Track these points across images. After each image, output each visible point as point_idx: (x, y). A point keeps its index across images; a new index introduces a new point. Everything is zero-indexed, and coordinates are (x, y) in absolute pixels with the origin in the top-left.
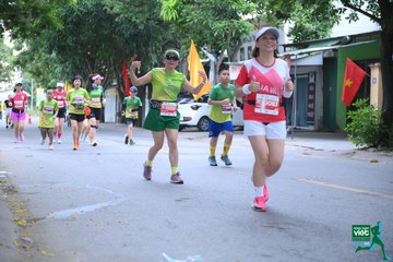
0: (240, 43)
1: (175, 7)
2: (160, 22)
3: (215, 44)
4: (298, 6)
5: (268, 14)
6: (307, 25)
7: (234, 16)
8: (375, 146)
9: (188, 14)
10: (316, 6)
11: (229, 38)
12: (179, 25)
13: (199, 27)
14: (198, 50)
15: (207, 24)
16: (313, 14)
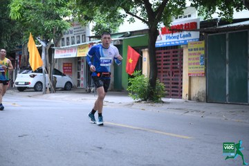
0: (62, 35)
1: (19, 11)
2: (9, 20)
3: (45, 35)
4: (98, 12)
5: (79, 17)
6: (104, 25)
7: (57, 17)
8: (145, 100)
9: (27, 16)
10: (109, 13)
11: (54, 32)
12: (22, 22)
13: (35, 25)
14: (34, 39)
15: (40, 22)
16: (107, 18)
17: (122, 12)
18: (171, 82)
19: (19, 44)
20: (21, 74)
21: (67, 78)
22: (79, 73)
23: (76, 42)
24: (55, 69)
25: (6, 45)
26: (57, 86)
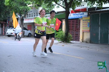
0: (27, 13)
1: (9, 2)
2: (4, 6)
3: (20, 13)
4: (43, 3)
5: (35, 5)
6: (46, 8)
7: (26, 5)
8: (63, 42)
9: (12, 4)
10: (48, 3)
11: (24, 11)
12: (10, 7)
13: (16, 8)
14: (15, 14)
15: (18, 7)
16: (47, 6)
17: (54, 3)
18: (75, 34)
19: (8, 16)
20: (9, 29)
21: (29, 32)
22: (34, 29)
23: (33, 16)
24: (24, 28)
25: (3, 17)
26: (25, 35)
